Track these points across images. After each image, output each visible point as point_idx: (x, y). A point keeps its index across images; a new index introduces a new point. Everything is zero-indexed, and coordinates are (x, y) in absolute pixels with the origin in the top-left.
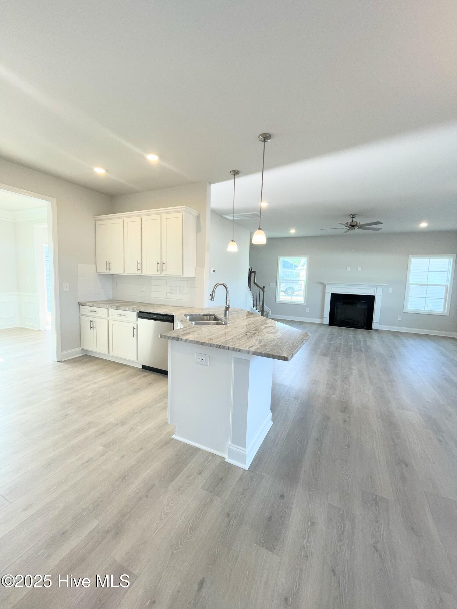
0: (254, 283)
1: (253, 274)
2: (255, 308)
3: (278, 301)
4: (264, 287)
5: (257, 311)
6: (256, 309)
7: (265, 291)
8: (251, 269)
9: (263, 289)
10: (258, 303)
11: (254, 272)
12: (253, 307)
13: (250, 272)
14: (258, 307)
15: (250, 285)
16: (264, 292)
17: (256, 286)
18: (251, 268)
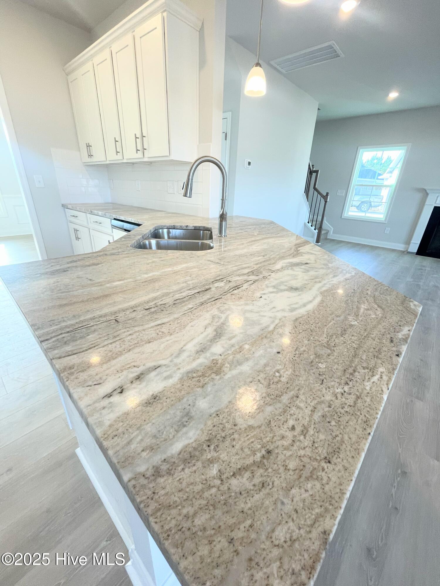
0: (315, 188)
1: (314, 175)
2: (310, 224)
3: (345, 215)
4: (327, 194)
5: (313, 228)
6: (312, 226)
7: (328, 200)
8: (313, 168)
9: (325, 197)
10: (315, 217)
11: (317, 172)
12: (308, 222)
13: (311, 172)
14: (314, 223)
15: (307, 191)
16: (326, 202)
17: (316, 193)
18: (313, 166)
